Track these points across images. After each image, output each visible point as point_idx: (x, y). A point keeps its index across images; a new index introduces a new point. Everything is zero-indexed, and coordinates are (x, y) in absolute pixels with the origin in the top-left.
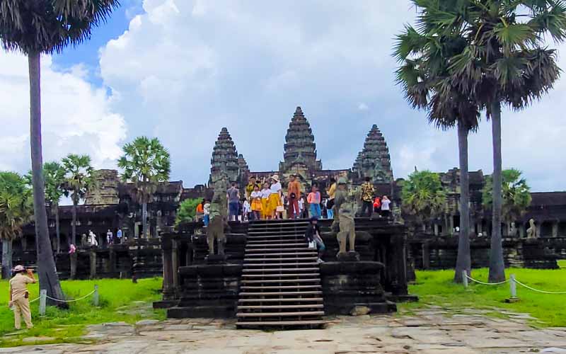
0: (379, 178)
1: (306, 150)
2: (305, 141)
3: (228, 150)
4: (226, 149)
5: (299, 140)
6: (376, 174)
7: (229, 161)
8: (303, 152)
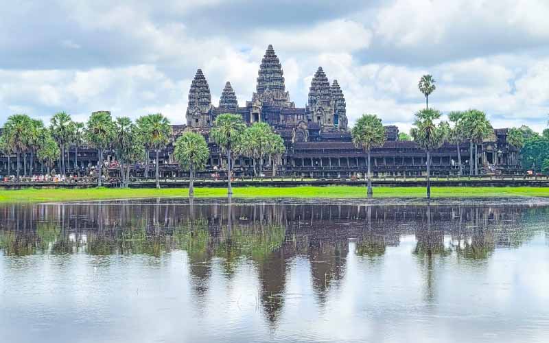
0: (318, 112)
1: (274, 84)
2: (272, 76)
3: (201, 88)
4: (199, 87)
5: (268, 76)
6: (317, 109)
7: (202, 97)
8: (270, 86)
